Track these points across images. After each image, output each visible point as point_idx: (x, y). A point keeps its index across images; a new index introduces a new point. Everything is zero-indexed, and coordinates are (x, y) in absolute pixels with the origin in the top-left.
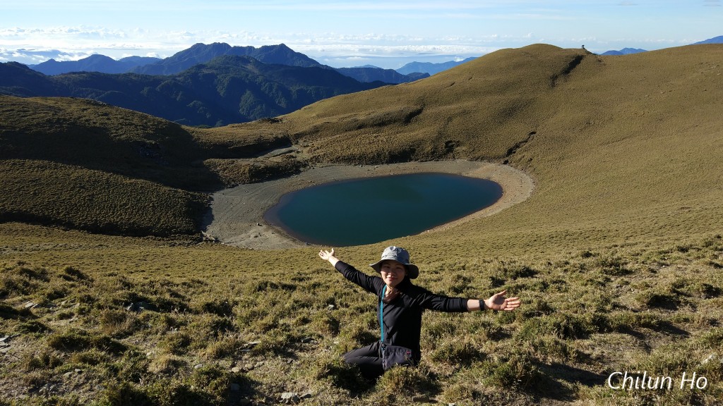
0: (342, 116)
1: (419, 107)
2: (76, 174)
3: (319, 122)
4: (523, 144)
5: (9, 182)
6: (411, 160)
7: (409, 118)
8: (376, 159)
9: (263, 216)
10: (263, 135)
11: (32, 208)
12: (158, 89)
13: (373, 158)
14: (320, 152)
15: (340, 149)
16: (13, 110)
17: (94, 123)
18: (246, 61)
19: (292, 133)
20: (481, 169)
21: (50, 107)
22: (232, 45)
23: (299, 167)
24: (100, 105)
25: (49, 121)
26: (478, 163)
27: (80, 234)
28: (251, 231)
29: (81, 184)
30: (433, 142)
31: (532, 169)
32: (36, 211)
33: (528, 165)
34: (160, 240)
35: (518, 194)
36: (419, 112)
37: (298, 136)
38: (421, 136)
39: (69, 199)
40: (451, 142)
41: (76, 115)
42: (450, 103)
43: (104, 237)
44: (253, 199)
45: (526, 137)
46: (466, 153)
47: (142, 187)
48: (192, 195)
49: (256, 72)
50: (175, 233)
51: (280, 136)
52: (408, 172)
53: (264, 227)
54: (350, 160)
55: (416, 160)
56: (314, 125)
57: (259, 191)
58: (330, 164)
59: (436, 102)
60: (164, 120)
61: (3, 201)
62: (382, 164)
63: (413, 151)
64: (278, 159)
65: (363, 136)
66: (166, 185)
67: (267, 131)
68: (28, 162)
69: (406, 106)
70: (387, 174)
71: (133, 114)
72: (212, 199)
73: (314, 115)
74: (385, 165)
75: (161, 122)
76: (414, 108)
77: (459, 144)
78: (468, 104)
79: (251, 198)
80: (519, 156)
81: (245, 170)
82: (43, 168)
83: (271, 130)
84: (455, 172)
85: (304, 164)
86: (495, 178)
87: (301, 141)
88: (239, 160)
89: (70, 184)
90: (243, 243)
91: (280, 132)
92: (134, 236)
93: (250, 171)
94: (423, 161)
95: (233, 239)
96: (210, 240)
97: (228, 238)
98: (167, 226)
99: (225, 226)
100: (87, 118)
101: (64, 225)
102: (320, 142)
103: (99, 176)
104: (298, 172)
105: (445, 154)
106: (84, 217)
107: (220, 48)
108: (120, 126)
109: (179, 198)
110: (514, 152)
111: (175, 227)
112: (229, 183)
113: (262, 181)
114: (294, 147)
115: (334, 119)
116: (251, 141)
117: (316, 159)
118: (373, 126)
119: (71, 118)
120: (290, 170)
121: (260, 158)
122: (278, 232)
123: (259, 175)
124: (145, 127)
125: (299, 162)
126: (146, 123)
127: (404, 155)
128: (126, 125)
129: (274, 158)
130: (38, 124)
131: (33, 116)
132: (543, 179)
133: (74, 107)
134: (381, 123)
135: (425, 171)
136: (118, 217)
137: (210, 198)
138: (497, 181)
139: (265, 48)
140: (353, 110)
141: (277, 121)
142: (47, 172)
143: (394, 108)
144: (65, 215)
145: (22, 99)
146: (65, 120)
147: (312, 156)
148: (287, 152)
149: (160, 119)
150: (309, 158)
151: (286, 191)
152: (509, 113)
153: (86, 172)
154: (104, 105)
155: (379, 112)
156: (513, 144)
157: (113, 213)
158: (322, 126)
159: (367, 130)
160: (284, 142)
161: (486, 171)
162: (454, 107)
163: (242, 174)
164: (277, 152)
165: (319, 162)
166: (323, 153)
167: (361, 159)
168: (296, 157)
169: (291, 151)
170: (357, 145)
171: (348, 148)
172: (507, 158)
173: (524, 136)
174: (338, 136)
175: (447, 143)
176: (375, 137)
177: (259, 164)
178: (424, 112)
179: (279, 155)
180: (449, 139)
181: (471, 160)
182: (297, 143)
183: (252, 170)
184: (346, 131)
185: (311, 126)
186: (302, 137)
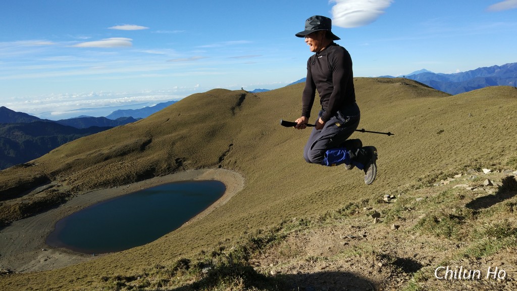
0: (88, 153)
1: (148, 138)
3: (70, 160)
4: (227, 153)
6: (154, 176)
7: (144, 147)
8: (127, 180)
9: (45, 243)
10: (21, 178)
13: (124, 179)
14: (79, 183)
15: (94, 178)
19: (48, 172)
20: (205, 174)
23: (64, 197)
26: (202, 170)
28: (39, 257)
30: (166, 161)
33: (234, 166)
35: (236, 185)
36: (150, 141)
37: (54, 174)
38: (156, 158)
40: (179, 159)
42: (170, 133)
44: (30, 231)
45: (228, 148)
46: (192, 165)
51: (38, 176)
53: (50, 251)
54: (105, 184)
55: (159, 175)
56: (66, 162)
57: (34, 223)
58: (89, 190)
59: (160, 133)
62: (133, 182)
63: (153, 170)
64: (43, 195)
65: (111, 165)
67: (24, 174)
69: (138, 139)
70: (139, 189)
73: (62, 155)
74: (135, 183)
76: (145, 139)
77: (185, 159)
78: (184, 131)
79: (28, 230)
80: (228, 161)
81: (15, 209)
83: (28, 173)
84: (189, 179)
85: (68, 194)
86: (217, 178)
87: (58, 178)
88: (7, 202)
90: (36, 268)
91: (37, 173)
93: (20, 208)
94: (163, 176)
95: (23, 267)
96: (3, 273)
97: (19, 267)
99: (12, 258)
102: (76, 175)
104: (64, 202)
105: (177, 168)
110: (224, 159)
113: (33, 215)
114: (53, 183)
115: (82, 156)
116: (12, 184)
117: (77, 189)
118: (116, 156)
120: (57, 201)
121: (25, 197)
122: (65, 252)
123: (30, 211)
125: (62, 194)
127: (148, 174)
129: (39, 194)
132: (248, 173)
134: (123, 153)
135: (166, 182)
138: (219, 180)
140: (96, 147)
141: (31, 165)
143: (130, 141)
147: (72, 187)
148: (48, 188)
150: (70, 189)
151: (58, 219)
155: (119, 146)
156: (221, 154)
158: (73, 163)
159: (112, 160)
160: (43, 180)
161: (208, 174)
162: (174, 135)
163: (13, 212)
164: (39, 189)
165: (80, 191)
166: (81, 183)
167: (115, 182)
168: (58, 190)
169: (52, 187)
170: (107, 172)
171: (102, 175)
172: (220, 164)
173: (226, 147)
174: (90, 168)
175: (177, 160)
176: (121, 164)
177: (27, 202)
178: (153, 141)
179: (42, 191)
180: (177, 158)
181: (197, 169)
182: (55, 179)
183: (22, 207)
184: (95, 163)
185: (63, 164)
186: (58, 174)
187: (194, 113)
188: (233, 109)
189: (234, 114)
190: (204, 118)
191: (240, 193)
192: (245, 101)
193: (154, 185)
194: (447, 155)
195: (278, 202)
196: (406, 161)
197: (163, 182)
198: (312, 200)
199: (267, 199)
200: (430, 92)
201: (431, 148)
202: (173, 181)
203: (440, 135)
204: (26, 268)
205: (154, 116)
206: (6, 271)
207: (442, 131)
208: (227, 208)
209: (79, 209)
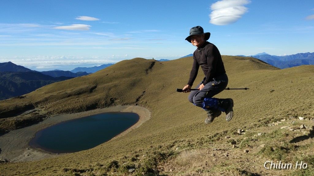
0: (58, 92)
1: (95, 85)
3: (47, 96)
4: (141, 97)
6: (97, 108)
7: (92, 90)
8: (80, 110)
9: (29, 145)
13: (79, 109)
14: (51, 110)
15: (61, 107)
19: (33, 102)
20: (126, 109)
23: (42, 118)
26: (126, 106)
28: (24, 153)
30: (104, 99)
31: (148, 106)
33: (145, 104)
35: (146, 116)
36: (96, 87)
37: (37, 103)
38: (98, 97)
42: (108, 83)
44: (20, 137)
45: (142, 94)
46: (120, 103)
51: (27, 104)
53: (31, 149)
54: (67, 111)
55: (99, 108)
56: (45, 97)
57: (23, 132)
58: (57, 114)
59: (102, 82)
62: (84, 111)
63: (97, 104)
64: (29, 116)
65: (71, 100)
67: (19, 102)
69: (89, 85)
70: (87, 115)
73: (43, 93)
74: (85, 112)
76: (93, 86)
77: (116, 99)
78: (116, 82)
79: (19, 136)
80: (141, 102)
81: (12, 123)
83: (21, 102)
84: (117, 111)
85: (44, 116)
87: (39, 106)
88: (7, 118)
90: (22, 160)
91: (27, 102)
93: (15, 123)
94: (102, 108)
95: (15, 159)
96: (2, 161)
99: (8, 153)
102: (50, 105)
104: (42, 120)
105: (111, 104)
110: (139, 100)
112: (4, 131)
113: (23, 127)
114: (36, 109)
115: (55, 94)
116: (11, 108)
117: (50, 113)
118: (75, 95)
120: (37, 120)
121: (19, 116)
122: (40, 151)
123: (21, 125)
125: (41, 115)
127: (93, 106)
129: (27, 115)
132: (153, 109)
134: (79, 93)
135: (104, 112)
138: (135, 112)
140: (63, 89)
141: (24, 97)
143: (84, 86)
147: (47, 112)
148: (33, 112)
151: (38, 130)
152: (133, 85)
155: (77, 89)
156: (138, 97)
158: (49, 97)
159: (72, 97)
160: (30, 107)
161: (129, 109)
162: (110, 84)
163: (11, 125)
164: (27, 112)
165: (52, 114)
166: (53, 110)
167: (73, 110)
168: (38, 113)
169: (35, 111)
170: (69, 104)
171: (65, 106)
172: (137, 103)
173: (141, 93)
174: (59, 101)
175: (111, 99)
176: (77, 100)
177: (20, 119)
178: (98, 87)
179: (29, 113)
180: (111, 98)
181: (123, 105)
182: (37, 107)
183: (16, 122)
184: (62, 98)
185: (43, 98)
186: (39, 103)
187: (123, 72)
188: (147, 70)
189: (147, 73)
190: (129, 75)
191: (148, 121)
192: (154, 66)
193: (96, 113)
194: (275, 106)
195: (171, 128)
196: (250, 108)
197: (102, 112)
198: (191, 128)
199: (164, 126)
200: (267, 66)
201: (266, 100)
202: (108, 111)
203: (272, 93)
204: (16, 160)
205: (99, 72)
206: (4, 160)
207: (273, 91)
208: (139, 130)
209: (50, 126)
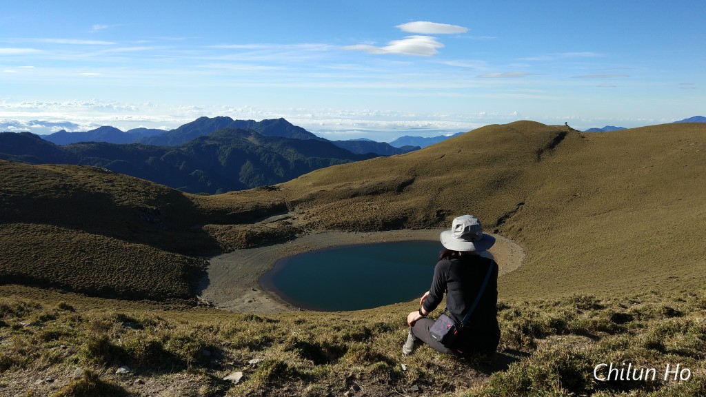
0: (339, 184)
1: (411, 177)
2: (77, 238)
3: (315, 190)
4: (512, 214)
5: (12, 244)
6: (403, 228)
7: (402, 188)
8: (369, 226)
9: (258, 281)
10: (260, 202)
11: (32, 271)
12: (162, 158)
13: (367, 225)
14: (315, 219)
15: (334, 216)
16: (22, 176)
17: (99, 189)
18: (248, 133)
19: (289, 200)
21: (58, 174)
22: (234, 119)
23: (295, 233)
24: (106, 172)
25: (56, 187)
27: (77, 297)
28: (246, 296)
29: (81, 247)
30: (425, 210)
31: (522, 239)
32: (35, 273)
33: (517, 234)
34: (155, 304)
36: (411, 182)
37: (295, 203)
38: (413, 205)
39: (69, 262)
40: (442, 211)
41: (82, 181)
42: (440, 174)
43: (100, 300)
44: (248, 264)
45: (515, 207)
47: (141, 251)
48: (188, 260)
49: (257, 143)
50: (171, 297)
51: (277, 203)
52: (401, 239)
53: (259, 291)
54: (344, 226)
55: (408, 228)
56: (311, 192)
57: (256, 256)
58: (325, 230)
59: (427, 173)
60: (166, 187)
61: (5, 264)
62: (376, 231)
63: (405, 219)
64: (275, 225)
65: (357, 204)
66: (164, 250)
67: (265, 198)
68: (32, 226)
69: (398, 176)
70: (380, 241)
71: (137, 181)
72: (208, 264)
73: (310, 183)
74: (379, 233)
75: (163, 189)
76: (407, 178)
77: (450, 213)
78: (458, 175)
79: (247, 262)
80: (509, 226)
81: (241, 236)
82: (46, 231)
83: (268, 198)
85: (300, 231)
87: (297, 209)
88: (236, 226)
89: (71, 247)
90: (237, 308)
91: (277, 199)
92: (130, 300)
93: (247, 236)
94: (415, 229)
95: (227, 303)
96: (204, 305)
97: (222, 302)
98: (163, 290)
99: (220, 290)
100: (92, 184)
101: (62, 288)
102: (316, 209)
103: (99, 240)
104: (293, 238)
105: (436, 223)
106: (82, 281)
107: (223, 121)
108: (123, 192)
109: (176, 262)
110: (504, 222)
111: (170, 291)
112: (226, 248)
113: (257, 247)
114: (290, 214)
115: (329, 188)
116: (248, 207)
117: (312, 226)
118: (366, 194)
119: (77, 184)
120: (286, 235)
121: (257, 224)
122: (273, 297)
123: (255, 241)
124: (147, 194)
125: (295, 228)
126: (149, 190)
127: (397, 223)
128: (129, 191)
129: (271, 224)
130: (45, 189)
131: (41, 182)
132: (533, 249)
133: (80, 173)
134: (374, 192)
135: (417, 238)
136: (115, 281)
137: (207, 262)
139: (265, 122)
140: (347, 179)
141: (275, 189)
142: (50, 236)
143: (387, 178)
144: (63, 278)
145: (31, 166)
146: (71, 186)
147: (307, 223)
148: (284, 219)
149: (162, 186)
150: (305, 225)
151: (281, 257)
152: (498, 184)
153: (88, 236)
154: (109, 173)
155: (372, 182)
156: (502, 214)
157: (111, 276)
158: (317, 194)
159: (361, 198)
160: (281, 208)
162: (445, 178)
163: (238, 239)
164: (273, 218)
165: (314, 229)
166: (318, 220)
167: (355, 226)
168: (291, 224)
169: (287, 218)
170: (351, 212)
171: (343, 215)
172: (497, 228)
173: (513, 206)
174: (333, 203)
176: (369, 205)
177: (256, 230)
178: (416, 182)
179: (276, 221)
180: (440, 209)
182: (293, 210)
183: (249, 235)
184: (341, 199)
185: (307, 194)
186: (298, 204)
187: (480, 152)
188: (540, 152)
189: (539, 159)
190: (492, 160)
192: (562, 141)
197: (413, 238)
202: (427, 238)
204: (228, 306)
206: (208, 303)
209: (305, 251)
